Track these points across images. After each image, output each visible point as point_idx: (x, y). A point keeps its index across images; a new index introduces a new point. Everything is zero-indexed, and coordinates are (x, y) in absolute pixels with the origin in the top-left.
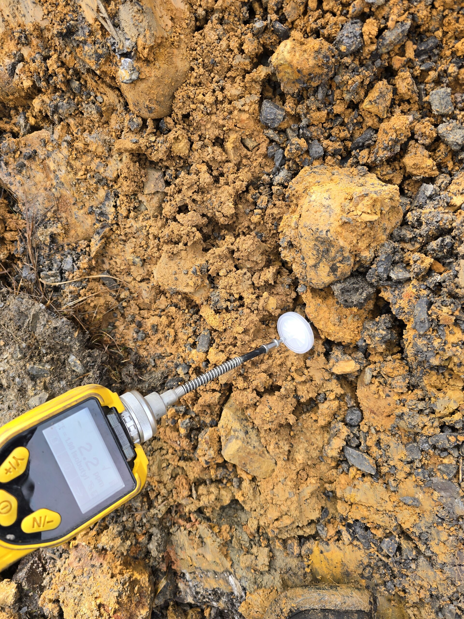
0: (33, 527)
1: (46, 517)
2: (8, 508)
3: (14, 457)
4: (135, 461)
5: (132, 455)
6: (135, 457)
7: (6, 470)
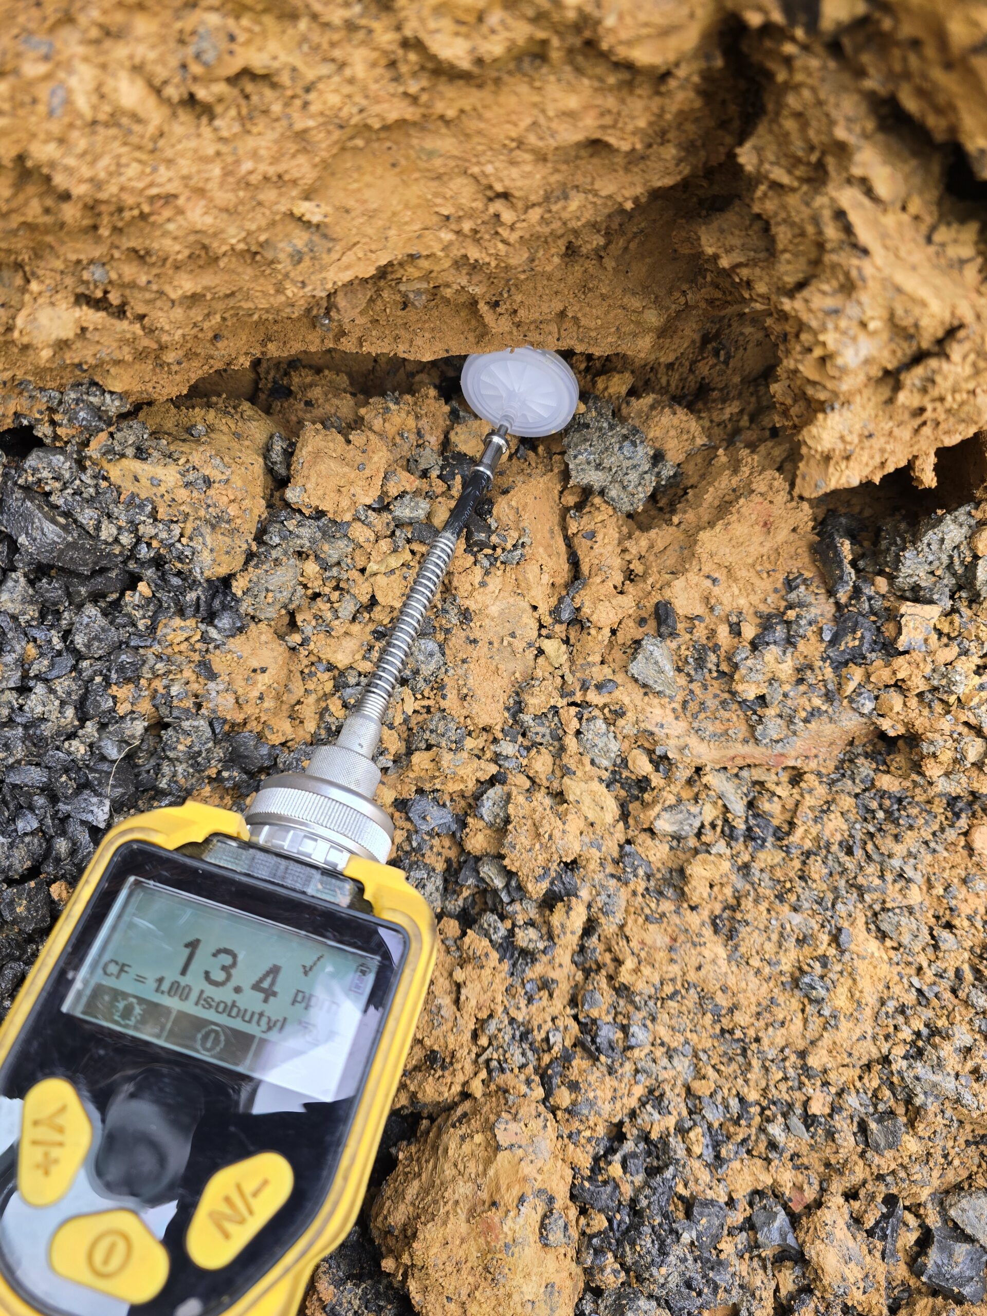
0: (227, 1236)
1: (239, 1187)
2: (121, 1246)
3: (36, 1123)
4: (367, 896)
5: (348, 887)
6: (360, 888)
7: (38, 1166)
